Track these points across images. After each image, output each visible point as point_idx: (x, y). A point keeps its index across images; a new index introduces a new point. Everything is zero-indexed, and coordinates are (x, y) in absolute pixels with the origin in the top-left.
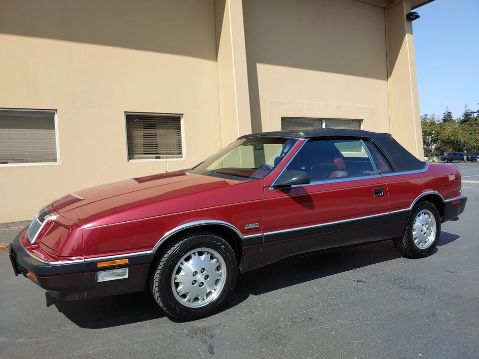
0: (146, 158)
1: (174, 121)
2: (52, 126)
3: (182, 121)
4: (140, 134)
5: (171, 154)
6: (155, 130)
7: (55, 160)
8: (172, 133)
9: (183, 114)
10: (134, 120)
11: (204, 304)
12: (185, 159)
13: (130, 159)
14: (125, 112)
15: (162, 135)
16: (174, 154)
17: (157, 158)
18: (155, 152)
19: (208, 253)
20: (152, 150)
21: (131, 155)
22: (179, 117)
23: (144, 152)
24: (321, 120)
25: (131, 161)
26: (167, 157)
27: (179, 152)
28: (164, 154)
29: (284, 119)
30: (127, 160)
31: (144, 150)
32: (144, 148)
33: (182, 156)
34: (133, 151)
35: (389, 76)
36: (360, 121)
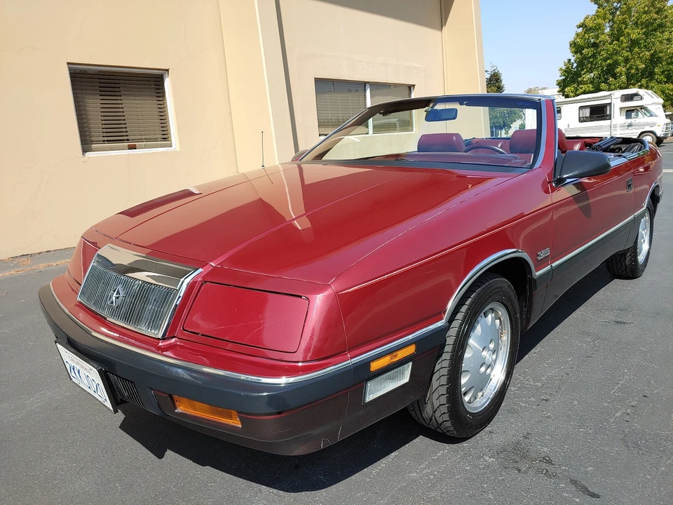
0: (111, 149)
1: (152, 83)
3: (168, 83)
4: (95, 105)
5: (147, 140)
6: (120, 98)
8: (148, 104)
9: (168, 70)
11: (486, 402)
12: (178, 149)
13: (85, 151)
14: (68, 63)
15: (134, 107)
16: (156, 140)
17: (131, 147)
18: (125, 138)
19: (492, 310)
20: (117, 135)
21: (87, 144)
22: (162, 75)
23: (105, 139)
24: (364, 84)
25: (88, 154)
26: (145, 147)
27: (165, 137)
28: (141, 140)
29: (318, 81)
30: (81, 153)
31: (105, 134)
32: (104, 130)
33: (171, 144)
34: (88, 137)
35: (444, 23)
36: (410, 88)
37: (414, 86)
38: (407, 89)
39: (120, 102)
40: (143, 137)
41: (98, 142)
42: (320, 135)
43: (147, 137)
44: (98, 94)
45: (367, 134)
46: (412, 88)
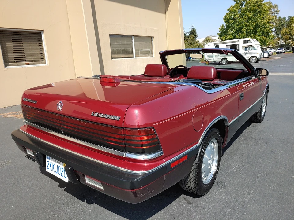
0: (18, 65)
1: (36, 36)
3: (43, 36)
4: (10, 46)
6: (22, 42)
9: (43, 31)
12: (49, 65)
13: (6, 66)
16: (38, 61)
17: (27, 64)
18: (24, 60)
20: (21, 59)
21: (6, 63)
22: (41, 33)
23: (15, 60)
24: (132, 36)
26: (34, 64)
27: (43, 60)
28: (32, 61)
29: (111, 35)
30: (4, 66)
31: (15, 58)
32: (15, 57)
33: (45, 63)
34: (7, 60)
35: (166, 11)
36: (152, 38)
37: (153, 37)
38: (150, 38)
39: (22, 44)
41: (12, 62)
42: (112, 58)
43: (34, 60)
44: (11, 41)
45: (133, 57)
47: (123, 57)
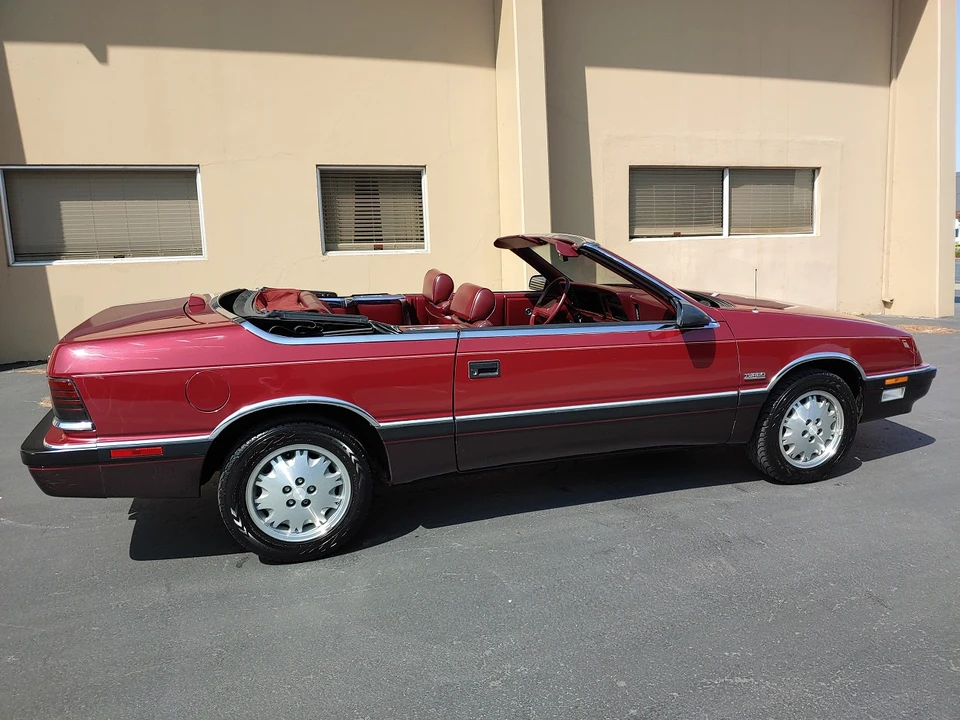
0: (357, 249)
1: (408, 180)
2: (192, 194)
3: (425, 179)
4: (348, 206)
5: (406, 240)
6: (377, 197)
7: (199, 252)
8: (406, 202)
9: (425, 167)
10: (333, 181)
12: (430, 250)
13: (327, 250)
14: (317, 165)
15: (389, 206)
17: (377, 248)
18: (375, 238)
20: (372, 235)
21: (330, 242)
22: (419, 172)
23: (356, 238)
24: (720, 171)
25: (330, 253)
26: (396, 248)
27: (418, 238)
28: (392, 240)
29: (633, 169)
30: (322, 251)
31: (357, 234)
32: (356, 230)
33: (424, 245)
34: (334, 236)
35: (894, 75)
36: (814, 171)
37: (819, 169)
38: (811, 173)
39: (376, 200)
40: (395, 237)
41: (350, 241)
42: (631, 237)
43: (399, 237)
44: (353, 193)
45: (721, 235)
46: (816, 171)
47: (677, 235)
